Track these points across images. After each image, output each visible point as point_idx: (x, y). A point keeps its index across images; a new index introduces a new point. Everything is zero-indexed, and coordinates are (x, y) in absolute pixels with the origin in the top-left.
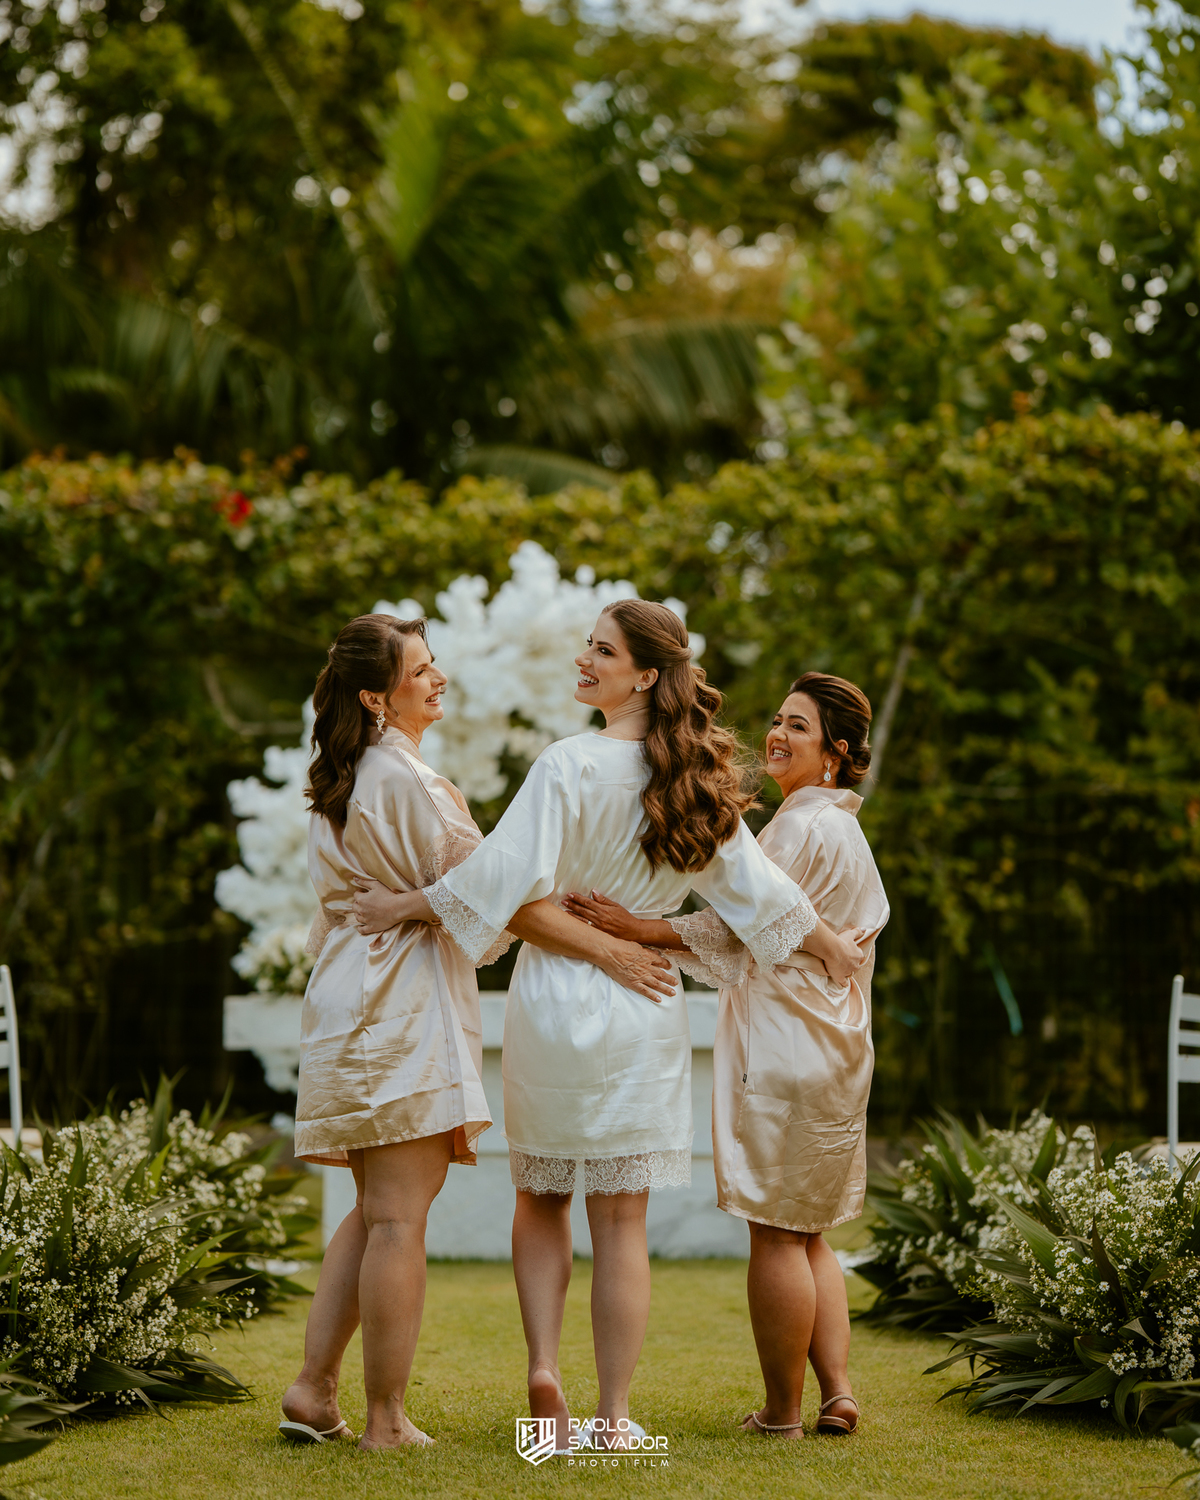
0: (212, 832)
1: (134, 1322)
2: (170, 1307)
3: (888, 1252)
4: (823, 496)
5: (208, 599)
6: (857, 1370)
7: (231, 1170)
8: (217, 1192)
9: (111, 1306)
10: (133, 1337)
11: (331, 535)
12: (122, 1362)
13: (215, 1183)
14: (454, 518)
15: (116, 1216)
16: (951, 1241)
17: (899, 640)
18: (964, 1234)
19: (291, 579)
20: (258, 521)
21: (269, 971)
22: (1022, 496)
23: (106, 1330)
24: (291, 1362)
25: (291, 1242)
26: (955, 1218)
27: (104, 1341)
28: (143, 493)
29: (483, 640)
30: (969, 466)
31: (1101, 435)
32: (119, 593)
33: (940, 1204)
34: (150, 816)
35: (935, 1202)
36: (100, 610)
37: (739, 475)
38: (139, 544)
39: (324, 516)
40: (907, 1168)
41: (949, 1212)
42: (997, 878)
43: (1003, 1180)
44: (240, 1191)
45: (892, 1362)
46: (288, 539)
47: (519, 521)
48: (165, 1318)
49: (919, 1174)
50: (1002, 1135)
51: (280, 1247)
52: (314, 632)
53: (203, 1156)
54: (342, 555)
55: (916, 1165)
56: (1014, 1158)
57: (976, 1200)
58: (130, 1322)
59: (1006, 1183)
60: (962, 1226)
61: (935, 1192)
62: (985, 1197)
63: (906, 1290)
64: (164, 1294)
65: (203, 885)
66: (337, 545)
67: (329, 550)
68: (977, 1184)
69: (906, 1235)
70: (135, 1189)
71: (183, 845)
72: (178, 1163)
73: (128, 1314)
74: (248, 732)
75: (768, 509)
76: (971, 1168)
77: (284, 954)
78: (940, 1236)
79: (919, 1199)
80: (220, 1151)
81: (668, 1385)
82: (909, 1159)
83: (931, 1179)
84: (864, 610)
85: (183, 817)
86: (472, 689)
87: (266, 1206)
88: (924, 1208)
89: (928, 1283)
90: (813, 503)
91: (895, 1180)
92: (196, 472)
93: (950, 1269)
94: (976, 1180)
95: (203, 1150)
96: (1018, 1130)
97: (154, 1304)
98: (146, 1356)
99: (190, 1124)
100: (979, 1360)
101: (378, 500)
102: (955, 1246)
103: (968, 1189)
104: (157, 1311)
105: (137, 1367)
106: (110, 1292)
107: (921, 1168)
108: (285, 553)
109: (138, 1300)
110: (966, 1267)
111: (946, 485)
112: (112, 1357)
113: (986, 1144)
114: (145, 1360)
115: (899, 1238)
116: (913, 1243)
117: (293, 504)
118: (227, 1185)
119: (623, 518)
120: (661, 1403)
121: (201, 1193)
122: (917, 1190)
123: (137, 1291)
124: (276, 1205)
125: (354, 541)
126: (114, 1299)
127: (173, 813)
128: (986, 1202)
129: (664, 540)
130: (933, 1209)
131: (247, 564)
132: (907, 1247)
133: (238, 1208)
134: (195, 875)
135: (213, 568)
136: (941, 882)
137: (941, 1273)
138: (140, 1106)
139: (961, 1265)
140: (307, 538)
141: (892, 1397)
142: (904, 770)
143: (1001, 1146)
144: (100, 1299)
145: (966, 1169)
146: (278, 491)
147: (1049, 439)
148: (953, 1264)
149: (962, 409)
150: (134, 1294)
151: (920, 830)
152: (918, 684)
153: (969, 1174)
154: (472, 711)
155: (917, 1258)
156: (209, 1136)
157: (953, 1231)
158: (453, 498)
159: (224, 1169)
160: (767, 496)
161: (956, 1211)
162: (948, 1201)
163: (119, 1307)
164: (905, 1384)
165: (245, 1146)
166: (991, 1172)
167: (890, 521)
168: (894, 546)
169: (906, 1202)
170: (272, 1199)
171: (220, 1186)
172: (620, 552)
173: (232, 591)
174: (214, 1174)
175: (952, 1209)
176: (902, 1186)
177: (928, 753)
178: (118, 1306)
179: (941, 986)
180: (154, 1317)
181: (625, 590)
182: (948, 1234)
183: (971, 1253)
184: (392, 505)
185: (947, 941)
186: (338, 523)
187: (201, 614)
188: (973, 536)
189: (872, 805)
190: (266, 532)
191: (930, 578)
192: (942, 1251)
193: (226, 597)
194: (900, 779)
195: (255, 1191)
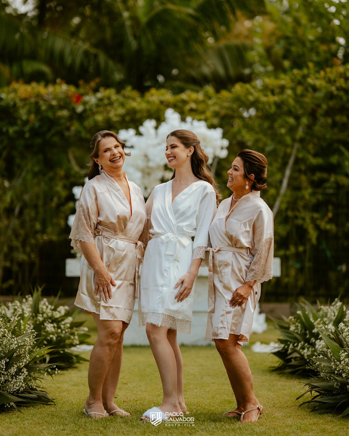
0: (71, 204)
1: (12, 378)
2: (25, 372)
3: (285, 348)
4: (269, 93)
5: (68, 129)
6: (271, 392)
7: (60, 319)
8: (54, 327)
9: (3, 372)
11: (109, 108)
12: (7, 392)
13: (53, 324)
14: (148, 102)
16: (306, 344)
17: (294, 141)
18: (311, 342)
19: (95, 122)
20: (85, 103)
22: (335, 92)
23: (1, 381)
24: (75, 387)
26: (308, 336)
27: (0, 384)
28: (48, 94)
29: (155, 141)
30: (318, 83)
32: (40, 127)
33: (303, 331)
34: (52, 199)
35: (301, 331)
36: (35, 133)
37: (241, 87)
38: (46, 111)
39: (106, 101)
40: (291, 319)
41: (306, 335)
42: (327, 219)
43: (324, 323)
44: (62, 326)
45: (284, 388)
46: (95, 109)
47: (169, 103)
48: (23, 376)
49: (296, 321)
50: (325, 307)
51: (77, 344)
53: (50, 315)
54: (112, 114)
55: (294, 318)
56: (329, 316)
57: (315, 331)
58: (10, 378)
59: (325, 325)
60: (310, 339)
61: (301, 328)
62: (318, 329)
63: (291, 361)
64: (23, 367)
66: (110, 111)
67: (108, 112)
69: (291, 342)
71: (62, 209)
72: (41, 317)
73: (9, 375)
74: (82, 172)
75: (251, 98)
76: (314, 319)
78: (302, 343)
79: (295, 330)
80: (57, 312)
81: (204, 398)
82: (292, 316)
83: (300, 323)
84: (283, 131)
85: (63, 200)
86: (151, 156)
87: (73, 331)
88: (297, 333)
89: (298, 359)
90: (266, 96)
91: (287, 323)
92: (64, 87)
93: (306, 355)
94: (315, 324)
95: (50, 313)
96: (330, 305)
97: (19, 371)
98: (16, 390)
99: (47, 303)
100: (313, 392)
101: (124, 96)
102: (308, 346)
103: (313, 327)
104: (20, 373)
105: (12, 394)
107: (296, 319)
108: (94, 114)
109: (14, 369)
110: (311, 354)
111: (310, 89)
113: (319, 310)
115: (289, 343)
116: (293, 345)
117: (96, 98)
118: (57, 325)
119: (204, 101)
120: (200, 406)
121: (48, 327)
122: (295, 327)
123: (13, 366)
124: (77, 331)
125: (116, 110)
126: (4, 370)
127: (59, 198)
128: (318, 331)
129: (216, 108)
130: (300, 333)
131: (81, 117)
132: (291, 346)
133: (62, 332)
135: (70, 118)
136: (308, 220)
137: (302, 356)
138: (29, 297)
139: (309, 353)
140: (101, 109)
141: (283, 404)
142: (296, 184)
143: (324, 311)
145: (312, 320)
146: (91, 93)
147: (345, 73)
148: (307, 353)
151: (301, 204)
152: (301, 155)
153: (313, 321)
154: (151, 164)
155: (294, 351)
156: (53, 307)
157: (307, 341)
158: (148, 95)
159: (57, 319)
160: (251, 94)
161: (308, 334)
162: (306, 331)
163: (6, 373)
164: (288, 398)
165: (66, 310)
166: (320, 321)
167: (291, 101)
168: (293, 110)
169: (291, 331)
170: (75, 328)
171: (55, 325)
172: (203, 112)
173: (75, 127)
174: (53, 320)
176: (289, 325)
177: (303, 178)
179: (308, 254)
180: (19, 375)
181: (203, 124)
182: (305, 342)
183: (313, 349)
184: (129, 98)
185: (310, 240)
186: (111, 104)
187: (67, 134)
188: (319, 106)
189: (285, 195)
190: (88, 107)
191: (304, 120)
192: (303, 348)
193: (73, 128)
194: (294, 186)
195: (67, 326)
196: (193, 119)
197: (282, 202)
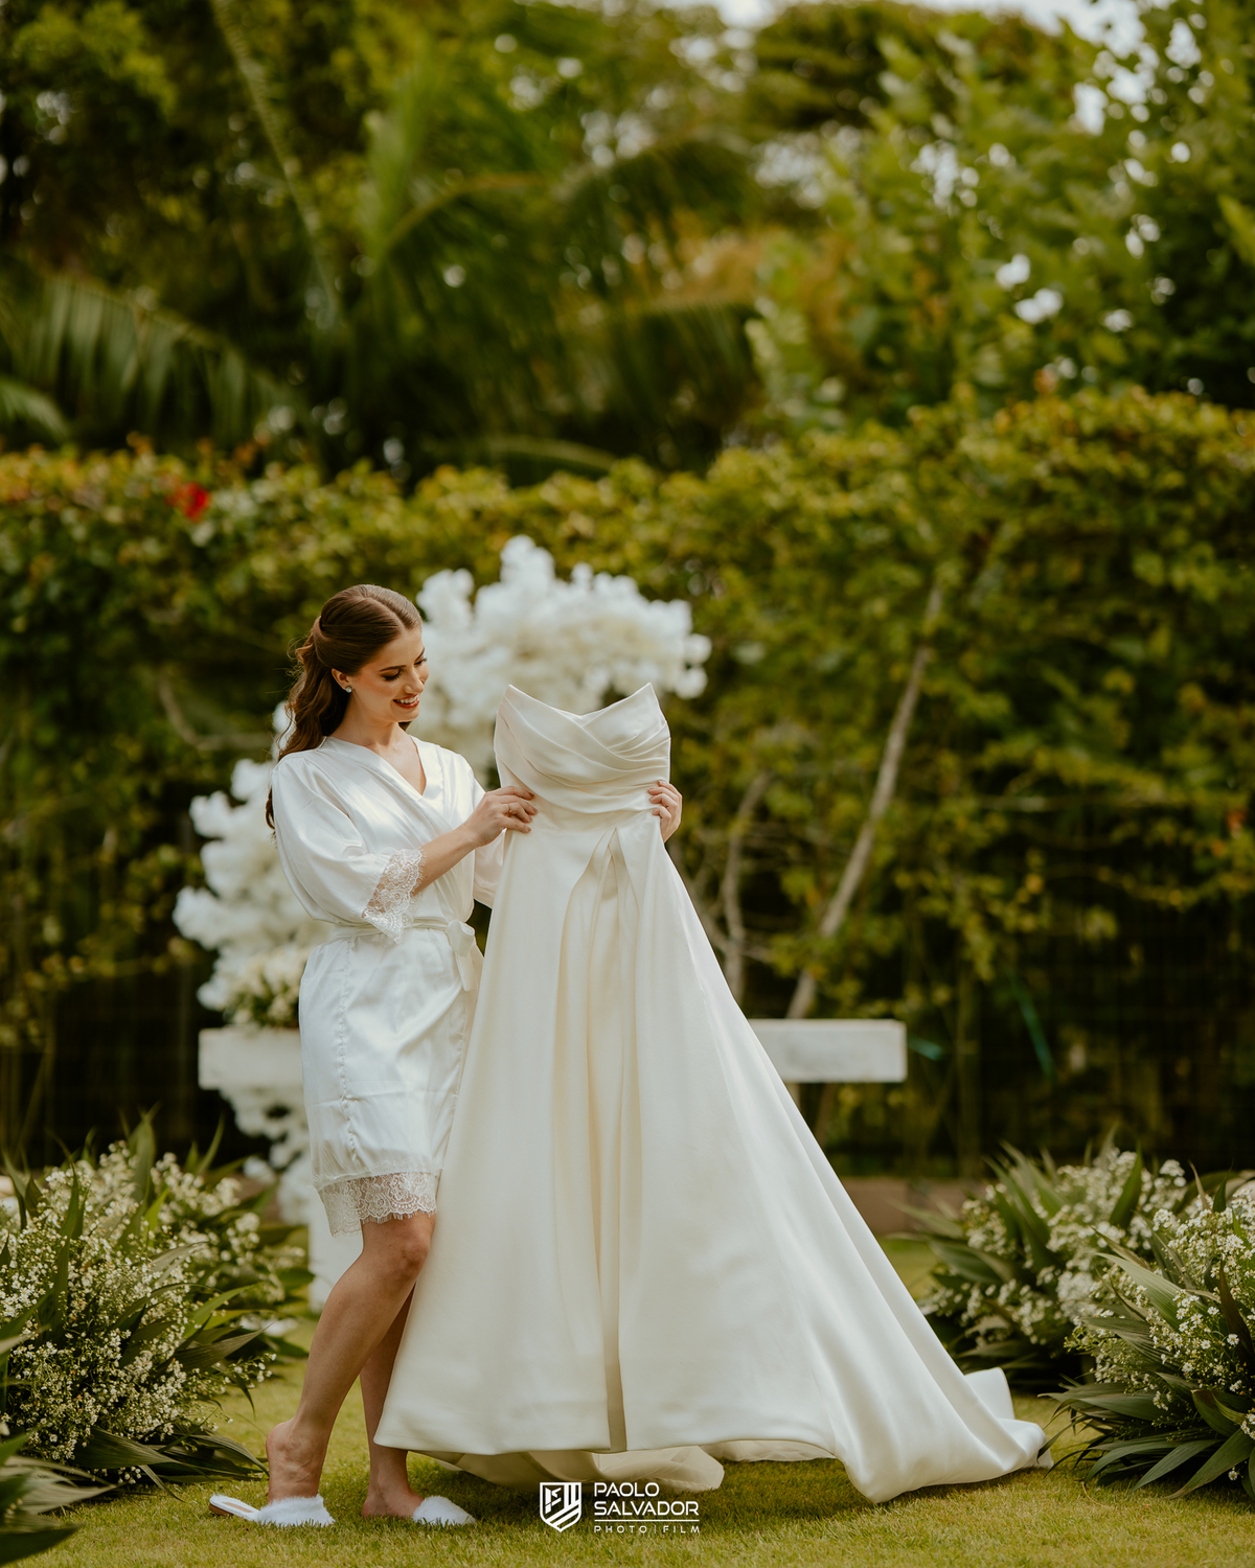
0: (167, 855)
1: (138, 1390)
2: (177, 1372)
3: (954, 1302)
4: (831, 485)
5: (161, 602)
7: (224, 1219)
8: (210, 1245)
9: (113, 1372)
10: (136, 1407)
11: (297, 532)
12: (125, 1435)
13: (207, 1234)
14: (431, 514)
15: (115, 1272)
16: (1025, 1290)
17: (916, 641)
18: (1039, 1283)
19: (253, 581)
20: (219, 515)
21: (248, 1002)
22: (1049, 484)
23: (108, 1399)
25: (289, 1299)
26: (1028, 1264)
27: (105, 1411)
28: (90, 487)
29: (470, 641)
30: (989, 452)
31: (1133, 418)
32: (66, 597)
33: (1012, 1248)
34: (98, 840)
35: (1006, 1246)
36: (48, 615)
37: (740, 461)
38: (88, 543)
39: (288, 511)
40: (972, 1210)
41: (1021, 1258)
42: (1022, 896)
43: (1080, 1221)
44: (235, 1242)
46: (250, 535)
48: (173, 1385)
49: (987, 1217)
50: (1076, 1172)
51: (276, 1304)
52: (279, 637)
53: (193, 1204)
54: (309, 551)
55: (982, 1206)
56: (1090, 1198)
57: (1054, 1244)
58: (134, 1390)
59: (1085, 1225)
60: (1037, 1273)
61: (1004, 1236)
62: (1062, 1241)
64: (171, 1358)
65: (157, 912)
66: (302, 542)
67: (294, 547)
68: (1053, 1227)
69: (972, 1284)
70: (131, 1240)
71: (135, 869)
72: (164, 1212)
73: (131, 1381)
74: (206, 746)
75: (773, 500)
76: (1046, 1207)
77: (264, 982)
78: (1012, 1284)
79: (986, 1244)
80: (211, 1199)
82: (973, 1199)
83: (1001, 1222)
84: (879, 607)
85: (135, 838)
86: (456, 692)
87: (261, 1260)
88: (993, 1254)
89: (1000, 1336)
90: (823, 492)
91: (959, 1224)
92: (146, 462)
93: (1026, 1322)
94: (1052, 1222)
95: (194, 1198)
96: (1092, 1166)
97: (160, 1370)
98: (152, 1429)
99: (175, 1169)
101: (347, 492)
102: (1029, 1295)
103: (1042, 1232)
104: (163, 1378)
105: (142, 1441)
106: (112, 1356)
107: (989, 1209)
108: (243, 549)
109: (143, 1364)
110: (1045, 1319)
111: (966, 473)
112: (114, 1430)
113: (1057, 1182)
114: (151, 1432)
115: (965, 1287)
116: (983, 1292)
117: (255, 499)
118: (219, 1235)
119: (613, 513)
121: (192, 1245)
122: (984, 1233)
123: (142, 1355)
124: (271, 1258)
125: (321, 538)
126: (116, 1364)
127: (124, 834)
128: (1065, 1246)
129: (659, 533)
130: (1004, 1254)
131: (206, 562)
132: (975, 1297)
133: (233, 1262)
134: (149, 901)
135: (165, 567)
136: (963, 902)
137: (1015, 1332)
138: (119, 1148)
139: (1039, 1316)
140: (270, 536)
142: (923, 779)
143: (1075, 1184)
144: (101, 1365)
145: (1040, 1211)
146: (238, 484)
147: (1076, 422)
148: (1030, 1315)
149: (981, 389)
150: (137, 1358)
151: (940, 845)
152: (938, 686)
153: (1044, 1216)
155: (988, 1309)
156: (199, 1182)
157: (1027, 1278)
158: (428, 491)
159: (215, 1218)
160: (774, 487)
161: (1030, 1256)
162: (1021, 1245)
163: (122, 1373)
165: (236, 1194)
166: (1068, 1214)
167: (904, 511)
168: (909, 538)
169: (973, 1248)
170: (267, 1250)
171: (213, 1237)
172: (612, 547)
173: (187, 594)
174: (204, 1224)
175: (1025, 1253)
176: (967, 1230)
177: (948, 762)
178: (120, 1372)
179: (964, 1014)
180: (161, 1384)
181: (625, 587)
182: (1021, 1284)
183: (1049, 1304)
184: (362, 498)
185: (970, 965)
186: (303, 518)
187: (155, 618)
188: (993, 526)
189: (888, 820)
190: (228, 527)
191: (950, 572)
192: (1015, 1302)
193: (180, 602)
194: (919, 792)
195: (251, 1242)
196: (596, 573)
197: (876, 843)
